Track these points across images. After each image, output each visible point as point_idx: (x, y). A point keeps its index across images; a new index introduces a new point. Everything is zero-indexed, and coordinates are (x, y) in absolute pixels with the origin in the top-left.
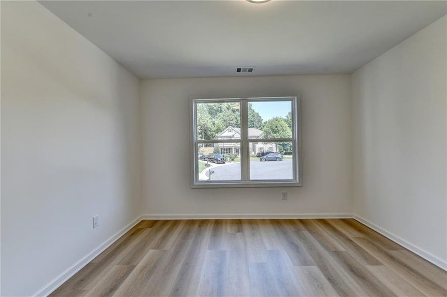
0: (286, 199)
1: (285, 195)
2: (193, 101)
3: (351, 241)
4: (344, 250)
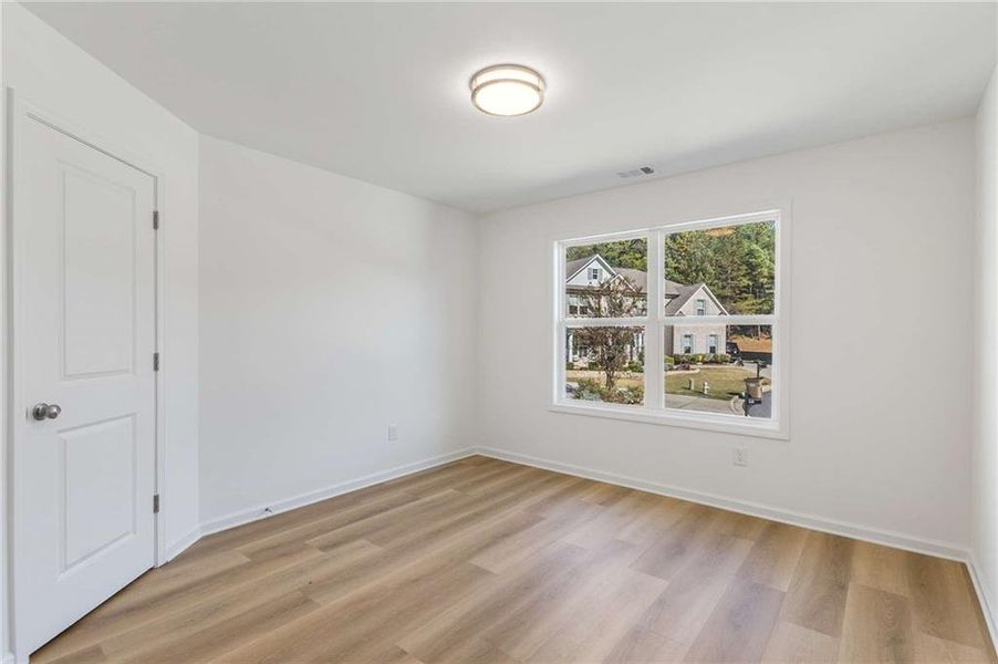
0: (745, 465)
2: (556, 244)
3: (843, 588)
4: (786, 590)
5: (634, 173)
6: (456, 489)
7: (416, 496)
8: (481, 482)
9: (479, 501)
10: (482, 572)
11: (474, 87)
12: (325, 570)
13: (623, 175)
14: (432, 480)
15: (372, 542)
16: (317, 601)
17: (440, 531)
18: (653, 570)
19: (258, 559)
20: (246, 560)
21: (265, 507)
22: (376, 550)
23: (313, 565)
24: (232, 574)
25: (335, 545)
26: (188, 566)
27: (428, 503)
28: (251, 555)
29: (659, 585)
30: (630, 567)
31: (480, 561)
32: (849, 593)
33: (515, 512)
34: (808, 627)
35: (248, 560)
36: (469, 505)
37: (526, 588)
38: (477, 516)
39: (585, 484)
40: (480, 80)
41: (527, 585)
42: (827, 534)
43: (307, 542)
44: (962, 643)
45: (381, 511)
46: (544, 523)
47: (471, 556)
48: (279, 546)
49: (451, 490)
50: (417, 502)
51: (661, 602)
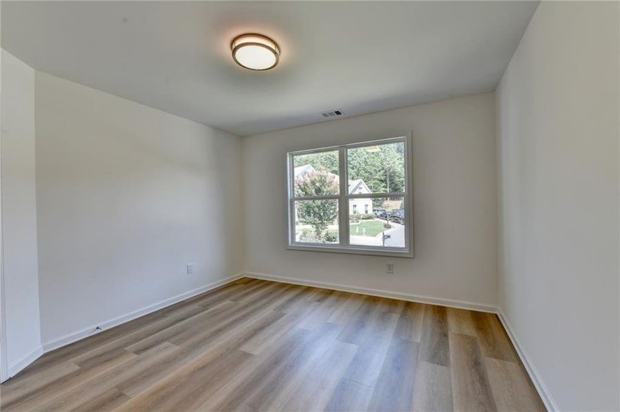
0: (393, 273)
1: (390, 267)
2: (288, 154)
3: (446, 335)
4: (419, 341)
5: (331, 114)
6: (231, 300)
7: (205, 307)
8: (247, 294)
9: (246, 306)
10: (247, 355)
11: (234, 47)
12: (138, 368)
13: (325, 115)
14: (216, 296)
15: (173, 343)
16: (128, 395)
17: (220, 330)
18: (349, 339)
19: (86, 367)
20: (77, 368)
21: (96, 327)
22: (177, 348)
23: (128, 365)
24: (63, 381)
25: (146, 348)
26: (27, 380)
27: (213, 311)
28: (81, 364)
29: (353, 348)
30: (337, 339)
31: (246, 348)
32: (450, 338)
33: (268, 312)
34: (434, 363)
35: (79, 368)
36: (239, 310)
37: (276, 363)
38: (245, 317)
39: (309, 289)
40: (238, 43)
41: (276, 361)
42: (434, 306)
43: (125, 349)
44: (506, 360)
45: (182, 320)
46: (285, 317)
47: (239, 345)
48: (105, 354)
49: (228, 301)
50: (206, 312)
51: (356, 360)
